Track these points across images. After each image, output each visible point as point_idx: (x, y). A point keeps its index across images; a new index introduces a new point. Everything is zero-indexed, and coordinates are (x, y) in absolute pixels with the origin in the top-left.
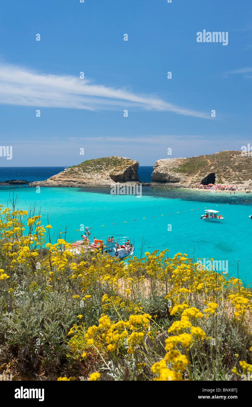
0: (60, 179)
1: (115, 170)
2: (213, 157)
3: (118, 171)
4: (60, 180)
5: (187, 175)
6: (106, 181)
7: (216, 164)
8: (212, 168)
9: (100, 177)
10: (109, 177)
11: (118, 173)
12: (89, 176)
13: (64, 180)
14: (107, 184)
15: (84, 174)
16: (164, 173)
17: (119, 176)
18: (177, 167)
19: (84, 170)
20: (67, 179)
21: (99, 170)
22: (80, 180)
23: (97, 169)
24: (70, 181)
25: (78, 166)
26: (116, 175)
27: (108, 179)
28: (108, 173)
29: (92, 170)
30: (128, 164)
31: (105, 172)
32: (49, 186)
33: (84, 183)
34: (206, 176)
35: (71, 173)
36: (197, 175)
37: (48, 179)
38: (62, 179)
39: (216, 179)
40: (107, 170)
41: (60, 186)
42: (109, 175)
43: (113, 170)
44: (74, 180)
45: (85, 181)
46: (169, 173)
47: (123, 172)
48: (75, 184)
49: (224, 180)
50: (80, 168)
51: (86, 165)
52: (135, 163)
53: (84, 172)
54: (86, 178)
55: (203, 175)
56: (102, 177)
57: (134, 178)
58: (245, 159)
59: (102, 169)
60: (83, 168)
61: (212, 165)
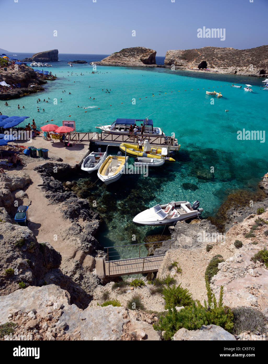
0: (110, 60)
1: (143, 56)
2: (201, 50)
3: (145, 56)
4: (110, 61)
5: (188, 62)
6: (138, 63)
7: (205, 55)
8: (203, 57)
9: (134, 60)
10: (140, 61)
11: (145, 58)
12: (128, 59)
13: (113, 61)
14: (140, 65)
15: (124, 58)
16: (173, 59)
17: (145, 60)
18: (181, 56)
19: (123, 55)
20: (114, 61)
21: (133, 55)
22: (122, 62)
23: (132, 55)
24: (116, 62)
26: (144, 59)
27: (140, 62)
28: (139, 58)
29: (129, 55)
30: (150, 52)
31: (137, 57)
32: (103, 65)
33: (125, 64)
34: (201, 62)
35: (116, 57)
36: (194, 61)
37: (102, 61)
38: (111, 61)
39: (208, 65)
40: (138, 56)
41: (109, 65)
42: (140, 59)
43: (142, 56)
44: (119, 61)
45: (125, 62)
46: (177, 60)
47: (148, 57)
48: (120, 64)
49: (214, 66)
50: (121, 54)
51: (124, 52)
52: (154, 52)
53: (124, 56)
54: (126, 61)
55: (198, 62)
56: (136, 61)
57: (153, 62)
58: (223, 53)
59: (134, 55)
60: (123, 54)
61: (202, 56)
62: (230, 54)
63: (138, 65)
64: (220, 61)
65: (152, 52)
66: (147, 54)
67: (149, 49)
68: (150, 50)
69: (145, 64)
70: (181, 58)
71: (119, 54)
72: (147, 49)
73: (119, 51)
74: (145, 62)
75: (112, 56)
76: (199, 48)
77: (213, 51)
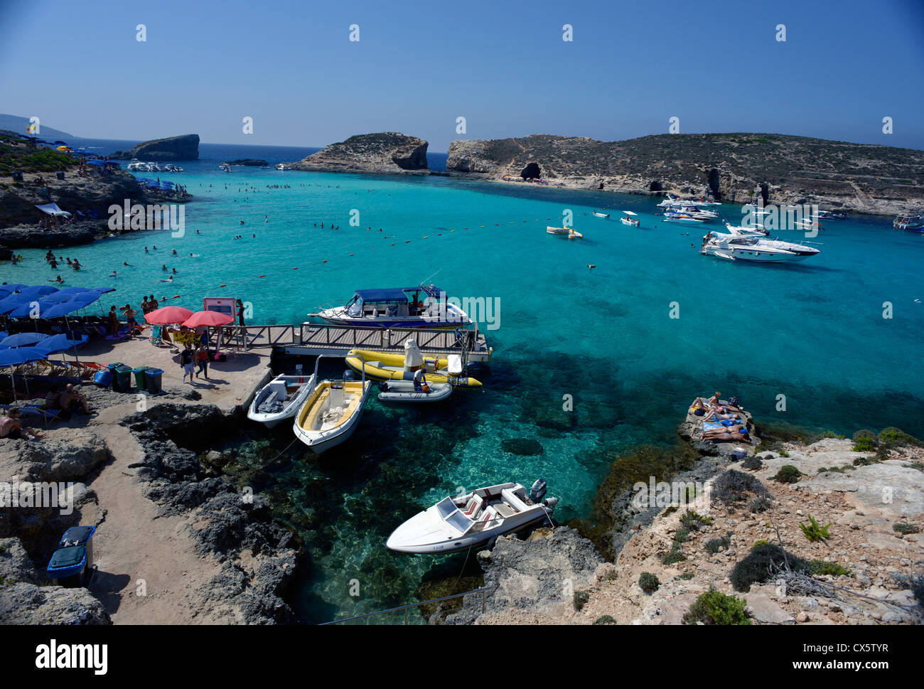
0: (321, 160)
1: (398, 152)
2: (525, 141)
3: (403, 153)
4: (322, 162)
5: (498, 164)
6: (388, 165)
7: (533, 150)
8: (531, 156)
9: (379, 159)
10: (392, 161)
11: (403, 156)
12: (364, 159)
13: (328, 161)
14: (392, 170)
15: (355, 154)
16: (466, 159)
17: (404, 159)
18: (482, 152)
19: (353, 149)
20: (332, 161)
21: (375, 150)
22: (351, 164)
23: (372, 149)
24: (337, 164)
25: (343, 144)
26: (401, 158)
27: (390, 163)
28: (389, 156)
29: (366, 150)
30: (413, 144)
31: (386, 153)
32: (306, 170)
33: (357, 168)
34: (526, 166)
35: (337, 153)
36: (512, 164)
37: (303, 160)
38: (325, 161)
39: (543, 171)
40: (387, 150)
41: (322, 170)
42: (391, 157)
43: (395, 151)
44: (343, 162)
45: (358, 164)
46: (473, 160)
47: (410, 155)
48: (345, 168)
49: (555, 173)
50: (348, 147)
51: (355, 142)
52: (423, 143)
53: (355, 151)
54: (359, 161)
55: (521, 165)
56: (382, 161)
57: (422, 164)
58: (572, 147)
59: (379, 149)
60: (352, 147)
61: (528, 152)
62: (586, 149)
63: (387, 170)
64: (567, 163)
65: (418, 144)
66: (407, 146)
67: (411, 137)
68: (413, 139)
69: (404, 169)
70: (482, 157)
71: (343, 147)
72: (407, 138)
73: (342, 141)
74: (402, 163)
75: (327, 152)
76: (521, 137)
77: (550, 142)
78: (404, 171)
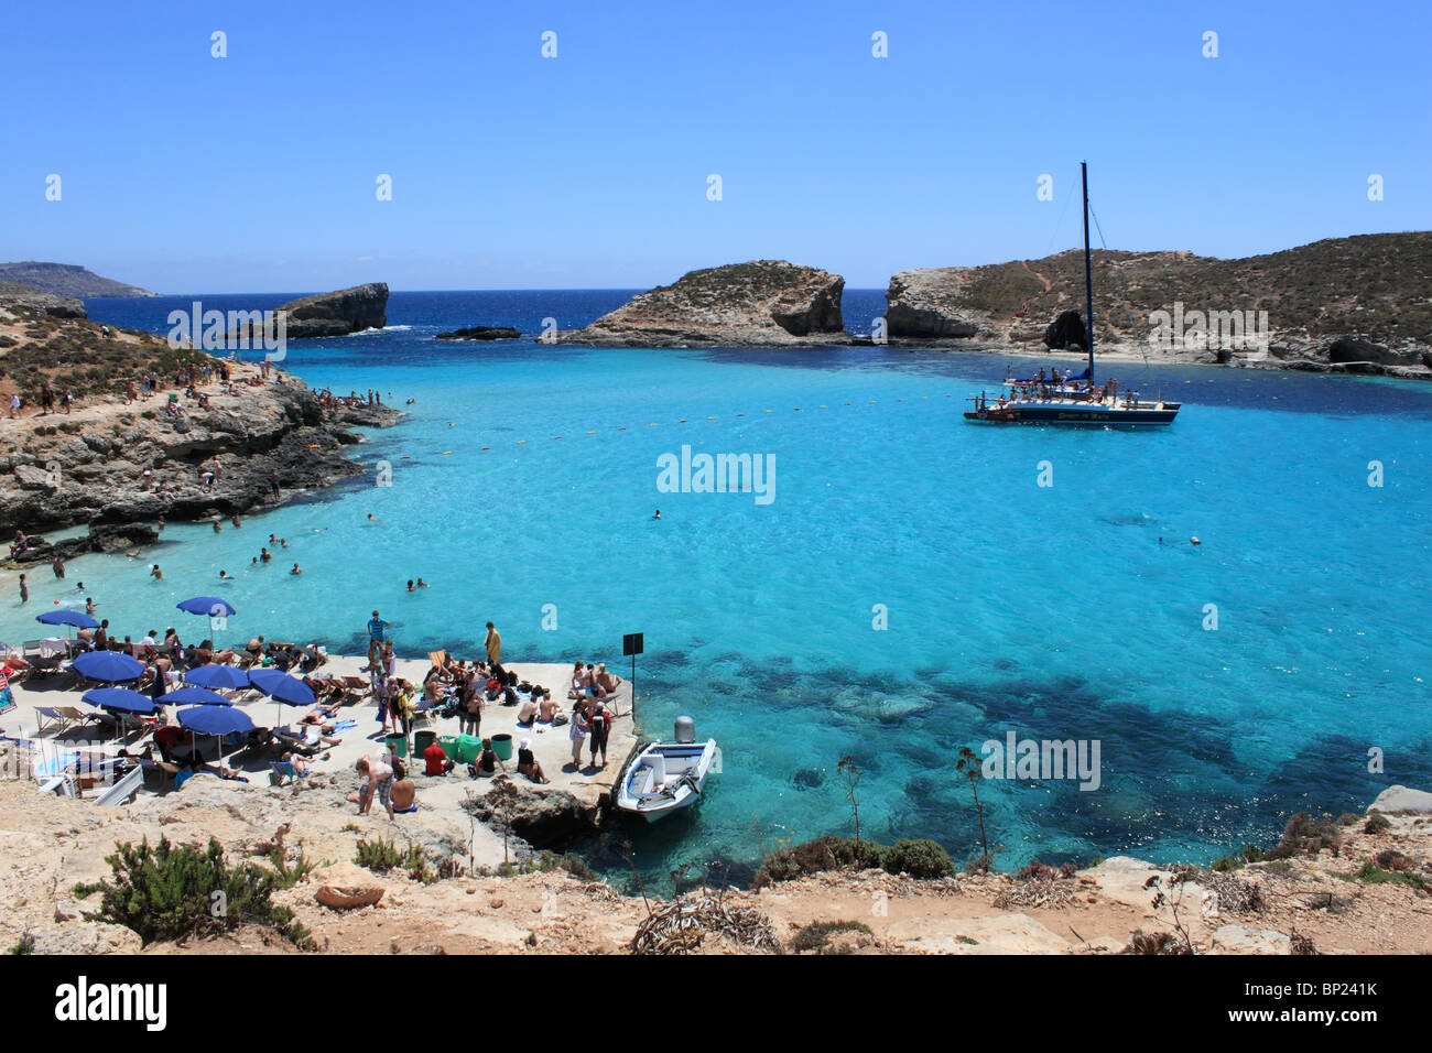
0: (629, 325)
1: (783, 300)
2: (1048, 266)
3: (792, 302)
4: (629, 329)
5: (992, 318)
6: (764, 330)
7: (1068, 286)
8: (1062, 297)
9: (744, 319)
10: (771, 321)
11: (794, 309)
12: (712, 317)
13: (642, 327)
14: (772, 339)
15: (696, 310)
16: (926, 308)
17: (795, 316)
18: (957, 293)
19: (691, 298)
20: (648, 326)
21: (736, 299)
22: (687, 329)
23: (730, 297)
24: (658, 332)
25: (669, 289)
26: (788, 313)
27: (768, 325)
28: (765, 310)
29: (717, 300)
30: (815, 283)
31: (757, 305)
32: (599, 346)
33: (702, 337)
34: (1054, 319)
35: (658, 309)
36: (1023, 315)
37: (591, 326)
38: (634, 326)
40: (760, 299)
41: (631, 344)
42: (770, 313)
43: (777, 299)
44: (670, 327)
45: (703, 330)
46: (941, 310)
47: (807, 306)
48: (676, 338)
49: (1117, 332)
50: (681, 295)
51: (697, 285)
52: (833, 280)
53: (695, 304)
54: (704, 323)
55: (1042, 318)
56: (752, 321)
57: (831, 322)
58: (1151, 274)
59: (743, 296)
60: (688, 294)
61: (1055, 290)
62: (1183, 277)
63: (761, 340)
64: (1141, 308)
65: (821, 284)
66: (802, 288)
67: (808, 269)
68: (812, 272)
69: (797, 335)
70: (963, 304)
71: (670, 296)
72: (800, 271)
73: (669, 284)
74: (793, 324)
75: (639, 307)
76: (1040, 256)
77: (1104, 267)
78: (795, 340)
